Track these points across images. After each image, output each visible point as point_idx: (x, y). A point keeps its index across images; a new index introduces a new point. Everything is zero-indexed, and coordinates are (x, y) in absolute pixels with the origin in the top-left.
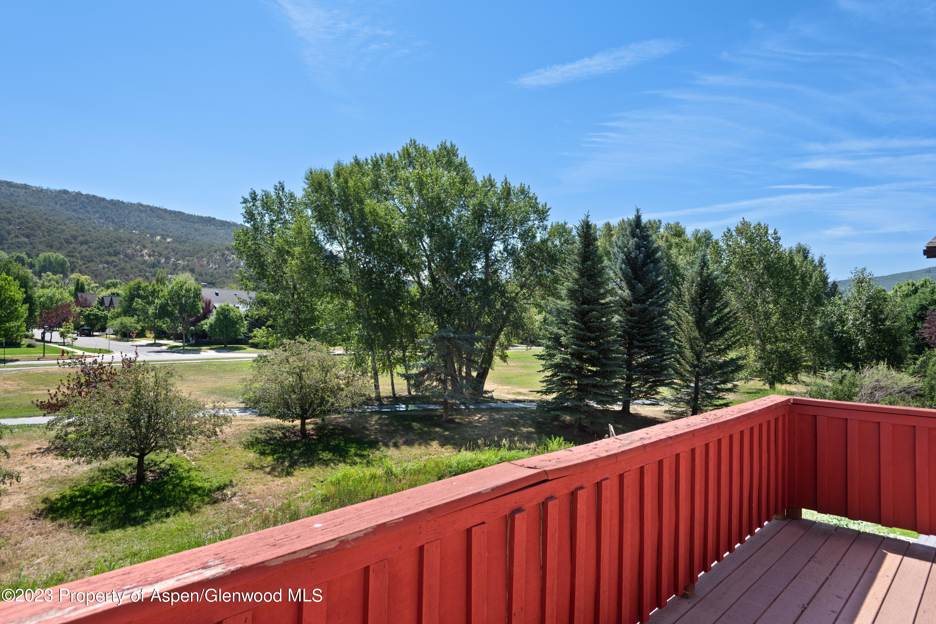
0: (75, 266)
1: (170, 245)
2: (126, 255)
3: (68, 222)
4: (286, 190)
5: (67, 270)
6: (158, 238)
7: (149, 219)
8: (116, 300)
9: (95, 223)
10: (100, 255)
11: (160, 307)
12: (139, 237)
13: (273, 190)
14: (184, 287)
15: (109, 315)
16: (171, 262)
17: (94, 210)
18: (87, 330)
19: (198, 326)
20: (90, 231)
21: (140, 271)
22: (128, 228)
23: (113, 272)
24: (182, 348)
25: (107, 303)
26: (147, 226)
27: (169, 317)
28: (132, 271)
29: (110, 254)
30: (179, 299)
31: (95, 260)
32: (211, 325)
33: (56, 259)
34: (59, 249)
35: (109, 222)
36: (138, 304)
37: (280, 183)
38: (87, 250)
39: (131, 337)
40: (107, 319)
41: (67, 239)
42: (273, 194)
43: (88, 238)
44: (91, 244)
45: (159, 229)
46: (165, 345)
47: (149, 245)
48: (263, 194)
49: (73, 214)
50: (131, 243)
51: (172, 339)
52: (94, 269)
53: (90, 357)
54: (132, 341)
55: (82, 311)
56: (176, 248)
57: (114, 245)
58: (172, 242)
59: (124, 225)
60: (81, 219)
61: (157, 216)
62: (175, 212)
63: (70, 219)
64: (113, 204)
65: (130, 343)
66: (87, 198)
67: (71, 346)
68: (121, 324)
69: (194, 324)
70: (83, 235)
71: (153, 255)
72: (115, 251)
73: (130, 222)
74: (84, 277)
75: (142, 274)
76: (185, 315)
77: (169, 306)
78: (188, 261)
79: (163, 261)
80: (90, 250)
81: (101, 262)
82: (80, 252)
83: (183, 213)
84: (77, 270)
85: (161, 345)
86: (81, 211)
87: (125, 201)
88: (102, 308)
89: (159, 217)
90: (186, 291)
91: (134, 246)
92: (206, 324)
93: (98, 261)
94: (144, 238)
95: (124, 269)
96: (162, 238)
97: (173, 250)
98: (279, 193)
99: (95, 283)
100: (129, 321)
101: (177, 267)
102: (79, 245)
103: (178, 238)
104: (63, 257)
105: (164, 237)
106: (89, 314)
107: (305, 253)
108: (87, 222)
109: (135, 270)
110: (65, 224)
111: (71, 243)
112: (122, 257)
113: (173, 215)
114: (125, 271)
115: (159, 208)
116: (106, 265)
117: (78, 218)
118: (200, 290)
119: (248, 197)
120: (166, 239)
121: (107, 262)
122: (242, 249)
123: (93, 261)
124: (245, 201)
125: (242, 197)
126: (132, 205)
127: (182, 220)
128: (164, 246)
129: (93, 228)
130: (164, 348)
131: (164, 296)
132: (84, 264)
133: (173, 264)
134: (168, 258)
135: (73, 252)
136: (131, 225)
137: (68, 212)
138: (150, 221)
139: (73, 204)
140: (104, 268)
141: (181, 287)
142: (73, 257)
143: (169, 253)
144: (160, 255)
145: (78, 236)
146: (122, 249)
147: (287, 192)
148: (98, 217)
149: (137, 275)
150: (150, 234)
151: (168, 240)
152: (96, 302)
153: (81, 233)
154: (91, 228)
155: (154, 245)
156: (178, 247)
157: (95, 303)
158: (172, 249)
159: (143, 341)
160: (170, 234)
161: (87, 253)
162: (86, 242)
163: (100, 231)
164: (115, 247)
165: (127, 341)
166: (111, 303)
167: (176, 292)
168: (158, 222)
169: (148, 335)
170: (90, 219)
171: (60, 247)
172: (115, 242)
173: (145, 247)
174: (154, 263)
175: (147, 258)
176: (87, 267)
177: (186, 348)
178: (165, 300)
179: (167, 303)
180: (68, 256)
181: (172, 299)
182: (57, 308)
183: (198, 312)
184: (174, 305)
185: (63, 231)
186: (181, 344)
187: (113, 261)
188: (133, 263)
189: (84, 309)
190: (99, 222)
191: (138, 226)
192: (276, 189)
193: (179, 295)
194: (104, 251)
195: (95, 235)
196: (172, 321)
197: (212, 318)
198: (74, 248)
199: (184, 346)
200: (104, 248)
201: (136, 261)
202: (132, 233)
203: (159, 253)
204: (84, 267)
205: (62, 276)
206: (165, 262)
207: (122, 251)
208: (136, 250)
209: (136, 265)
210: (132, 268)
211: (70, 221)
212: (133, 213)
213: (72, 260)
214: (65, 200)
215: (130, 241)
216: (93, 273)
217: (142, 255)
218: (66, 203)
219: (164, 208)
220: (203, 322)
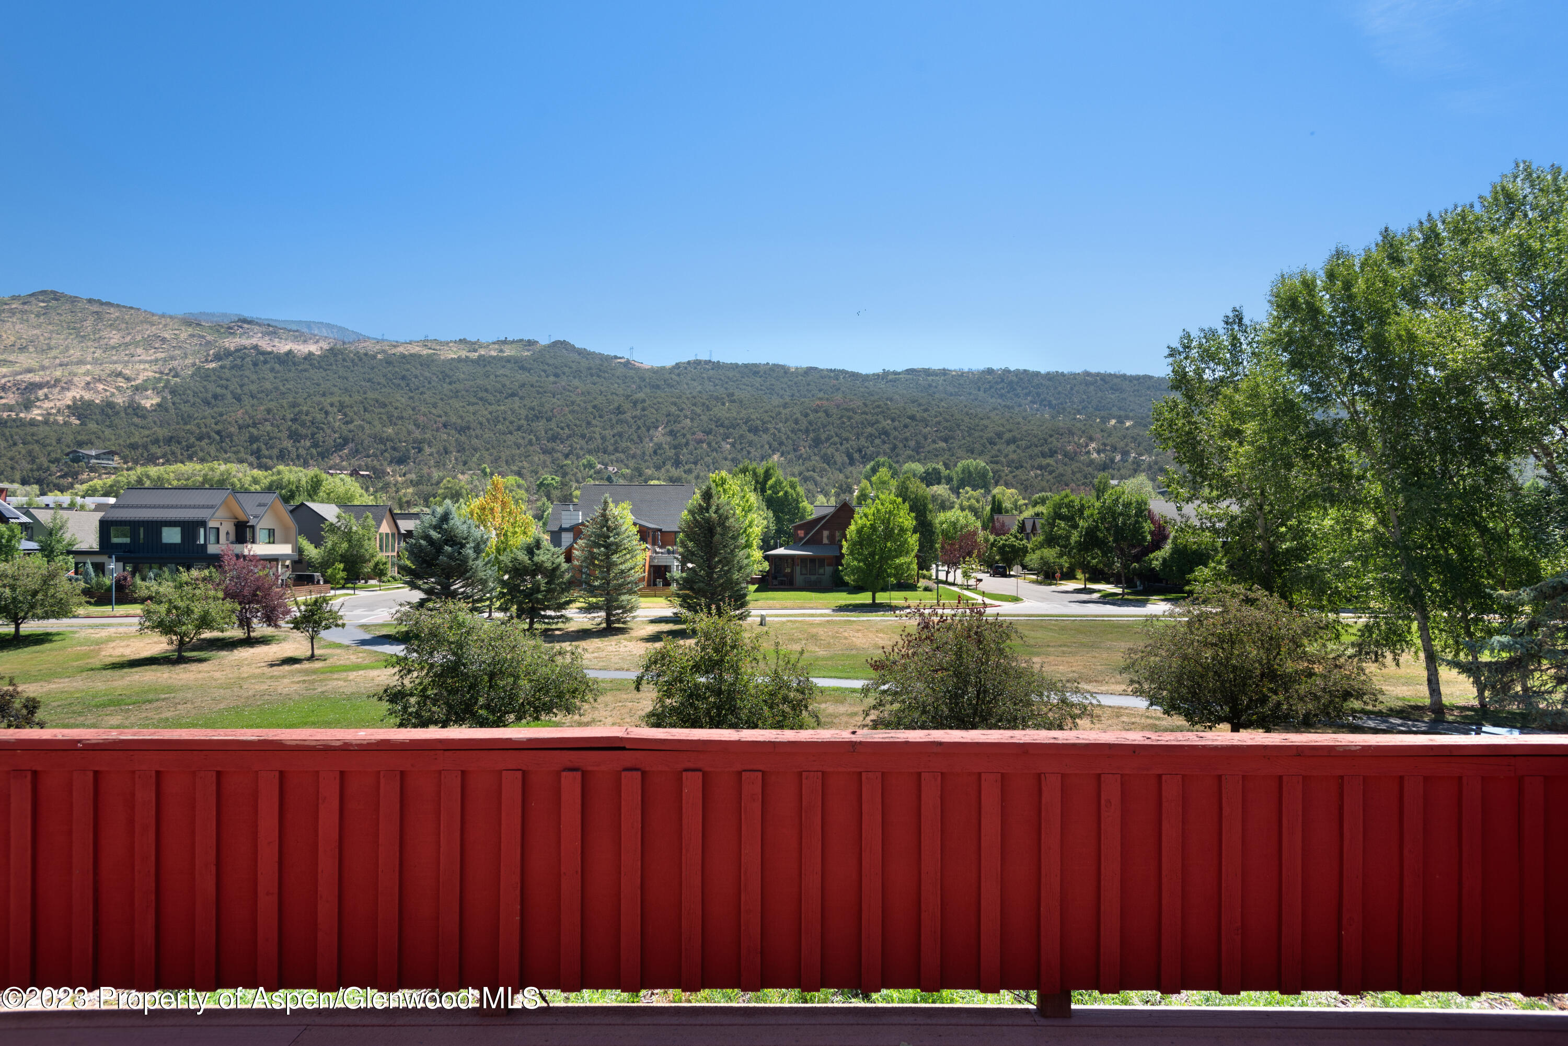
0: (1000, 476)
1: (1129, 432)
2: (1066, 455)
3: (992, 415)
4: (1246, 321)
5: (990, 483)
6: (1113, 422)
7: (1100, 394)
8: (1039, 522)
9: (1025, 410)
10: (1031, 457)
11: (1087, 533)
12: (1085, 425)
13: (1223, 325)
14: (1121, 500)
15: (1029, 546)
16: (1131, 460)
17: (1025, 391)
18: (1001, 567)
19: (1145, 561)
20: (1019, 423)
21: (1086, 477)
22: (1070, 412)
23: (1048, 481)
24: (1120, 597)
25: (1029, 528)
26: (1097, 406)
27: (1100, 549)
28: (1074, 478)
29: (1044, 455)
30: (1114, 519)
31: (1025, 465)
32: (1164, 560)
33: (976, 468)
34: (981, 453)
35: (1045, 406)
36: (1060, 528)
37: (1235, 310)
38: (1015, 451)
39: (1054, 578)
40: (1027, 552)
41: (991, 438)
42: (1221, 331)
43: (1015, 433)
44: (1020, 443)
45: (1115, 409)
46: (1099, 591)
47: (1099, 435)
48: (1202, 335)
49: (999, 401)
50: (1073, 434)
51: (1111, 583)
52: (1023, 478)
53: (992, 606)
54: (1056, 584)
55: (995, 540)
56: (1138, 435)
57: (1050, 440)
58: (1133, 426)
59: (1064, 409)
60: (1008, 407)
61: (1112, 388)
62: (1137, 378)
63: (995, 409)
64: (1050, 380)
65: (1053, 588)
66: (1017, 376)
67: (975, 590)
68: (1041, 559)
69: (1138, 558)
70: (1010, 431)
71: (1104, 451)
72: (1050, 450)
73: (1073, 402)
74: (1010, 491)
75: (1088, 481)
76: (1124, 545)
77: (1099, 530)
78: (1157, 455)
79: (1118, 458)
80: (1019, 451)
81: (1033, 467)
82: (1007, 456)
83: (1150, 378)
84: (1002, 482)
85: (1093, 591)
86: (1009, 395)
87: (1065, 372)
88: (1020, 536)
89: (1114, 389)
90: (1123, 505)
91: (1076, 439)
92: (1157, 558)
93: (1028, 466)
94: (1091, 425)
95: (1062, 475)
96: (1118, 422)
97: (1134, 439)
98: (1232, 330)
99: (1024, 499)
100: (1050, 553)
101: (1139, 466)
102: (1005, 445)
103: (1142, 418)
104: (983, 464)
105: (1121, 421)
106: (1004, 545)
107: (1268, 431)
108: (1017, 409)
109: (1078, 475)
110: (988, 418)
111: (995, 444)
112: (1060, 457)
113: (1135, 382)
114: (1064, 478)
115: (1115, 375)
116: (1039, 472)
117: (1005, 406)
118: (1146, 504)
119: (1176, 344)
120: (1124, 423)
121: (1040, 467)
122: (1167, 434)
123: (1022, 467)
124: (1173, 353)
125: (1168, 347)
126: (1075, 376)
127: (1149, 388)
128: (1119, 434)
129: (1023, 418)
130: (1095, 596)
131: (1092, 515)
132: (1011, 472)
133: (1134, 462)
134: (1125, 454)
135: (997, 456)
136: (1075, 406)
137: (993, 400)
138: (1102, 398)
139: (999, 386)
140: (1036, 477)
141: (1117, 499)
142: (997, 463)
143: (1127, 445)
144: (1114, 449)
145: (1003, 433)
146: (1059, 445)
147: (1248, 323)
148: (1031, 402)
149: (1080, 483)
150: (1101, 418)
151: (1128, 424)
152: (1016, 527)
153: (1008, 427)
154: (1020, 420)
155: (1106, 435)
156: (1141, 433)
157: (1014, 530)
158: (1133, 437)
159: (1071, 585)
160: (1131, 414)
161: (1013, 456)
162: (1013, 441)
163: (1032, 422)
164: (1051, 443)
165: (1050, 584)
166: (1034, 527)
167: (1110, 508)
168: (1113, 396)
169: (1079, 575)
170: (1020, 406)
171: (983, 451)
172: (1051, 436)
173: (1091, 439)
174: (1105, 462)
175: (1095, 455)
176: (1014, 477)
177: (1126, 597)
178: (1094, 521)
179: (1097, 527)
180: (991, 462)
181: (1103, 519)
182: (962, 538)
183: (1144, 539)
184: (1108, 529)
185: (986, 427)
186: (1119, 591)
187: (1048, 465)
188: (1075, 466)
189: (998, 538)
190: (1031, 409)
191: (1084, 408)
192: (1227, 323)
193: (1114, 512)
194: (1036, 451)
195: (1025, 428)
196: (1105, 554)
197: (1167, 549)
198: (999, 451)
199: (1123, 594)
200: (1036, 446)
201: (1080, 462)
202: (1075, 419)
203: (1112, 446)
204: (1010, 477)
205: (982, 491)
206: (1122, 460)
207: (1060, 448)
208: (1079, 445)
209: (1079, 468)
210: (1073, 473)
211: (994, 413)
212: (1076, 389)
213: (996, 467)
214: (989, 382)
215: (1071, 433)
216: (1022, 484)
217: (1088, 452)
218: (991, 387)
219: (1121, 373)
220: (1152, 556)
